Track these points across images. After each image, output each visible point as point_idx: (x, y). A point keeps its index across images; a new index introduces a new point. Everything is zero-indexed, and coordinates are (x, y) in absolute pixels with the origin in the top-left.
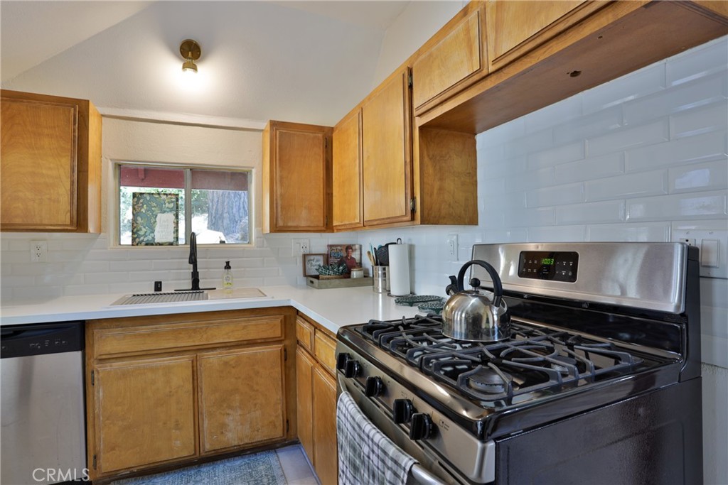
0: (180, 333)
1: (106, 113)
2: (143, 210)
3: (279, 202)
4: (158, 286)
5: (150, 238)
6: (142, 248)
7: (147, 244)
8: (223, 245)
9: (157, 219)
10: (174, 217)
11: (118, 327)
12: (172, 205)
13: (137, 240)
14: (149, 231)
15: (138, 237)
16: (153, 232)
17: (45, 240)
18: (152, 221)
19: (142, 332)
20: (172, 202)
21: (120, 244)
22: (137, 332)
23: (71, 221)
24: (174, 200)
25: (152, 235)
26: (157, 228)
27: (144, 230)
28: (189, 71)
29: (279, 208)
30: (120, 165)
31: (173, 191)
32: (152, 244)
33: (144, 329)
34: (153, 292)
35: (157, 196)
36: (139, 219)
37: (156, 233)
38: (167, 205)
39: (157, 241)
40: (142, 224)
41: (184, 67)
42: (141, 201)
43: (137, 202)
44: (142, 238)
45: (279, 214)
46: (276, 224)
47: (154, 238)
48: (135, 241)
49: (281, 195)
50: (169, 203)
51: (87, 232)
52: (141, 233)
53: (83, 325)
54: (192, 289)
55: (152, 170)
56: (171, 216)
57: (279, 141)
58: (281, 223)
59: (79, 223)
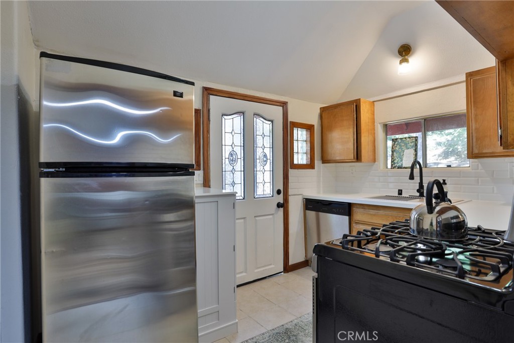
0: (388, 217)
1: (376, 100)
2: (397, 149)
3: (474, 135)
4: (400, 192)
5: (400, 164)
6: (396, 170)
7: (398, 168)
8: (449, 168)
9: (404, 153)
10: (414, 151)
11: (362, 208)
12: (413, 144)
13: (394, 166)
14: (400, 161)
15: (394, 164)
16: (402, 161)
17: (354, 166)
18: (402, 154)
19: (371, 213)
20: (413, 142)
21: (387, 168)
22: (369, 213)
23: (354, 157)
24: (414, 140)
25: (401, 162)
26: (404, 159)
27: (397, 160)
28: (404, 64)
29: (474, 140)
30: (386, 125)
31: (414, 135)
32: (401, 168)
33: (373, 212)
34: (397, 195)
35: (404, 139)
36: (395, 153)
37: (403, 161)
38: (410, 144)
39: (403, 166)
40: (396, 157)
41: (401, 62)
42: (396, 143)
43: (394, 144)
44: (396, 165)
45: (474, 144)
46: (472, 152)
47: (402, 165)
48: (393, 167)
49: (476, 129)
50: (411, 143)
51: (361, 162)
52: (395, 161)
53: (350, 205)
54: (419, 196)
55: (410, 123)
56: (412, 151)
57: (473, 87)
58: (476, 151)
59: (358, 157)
